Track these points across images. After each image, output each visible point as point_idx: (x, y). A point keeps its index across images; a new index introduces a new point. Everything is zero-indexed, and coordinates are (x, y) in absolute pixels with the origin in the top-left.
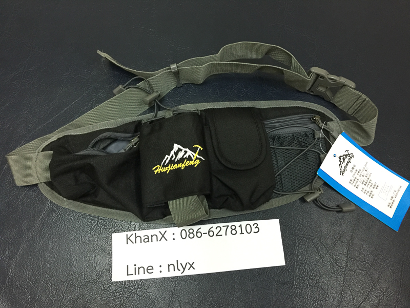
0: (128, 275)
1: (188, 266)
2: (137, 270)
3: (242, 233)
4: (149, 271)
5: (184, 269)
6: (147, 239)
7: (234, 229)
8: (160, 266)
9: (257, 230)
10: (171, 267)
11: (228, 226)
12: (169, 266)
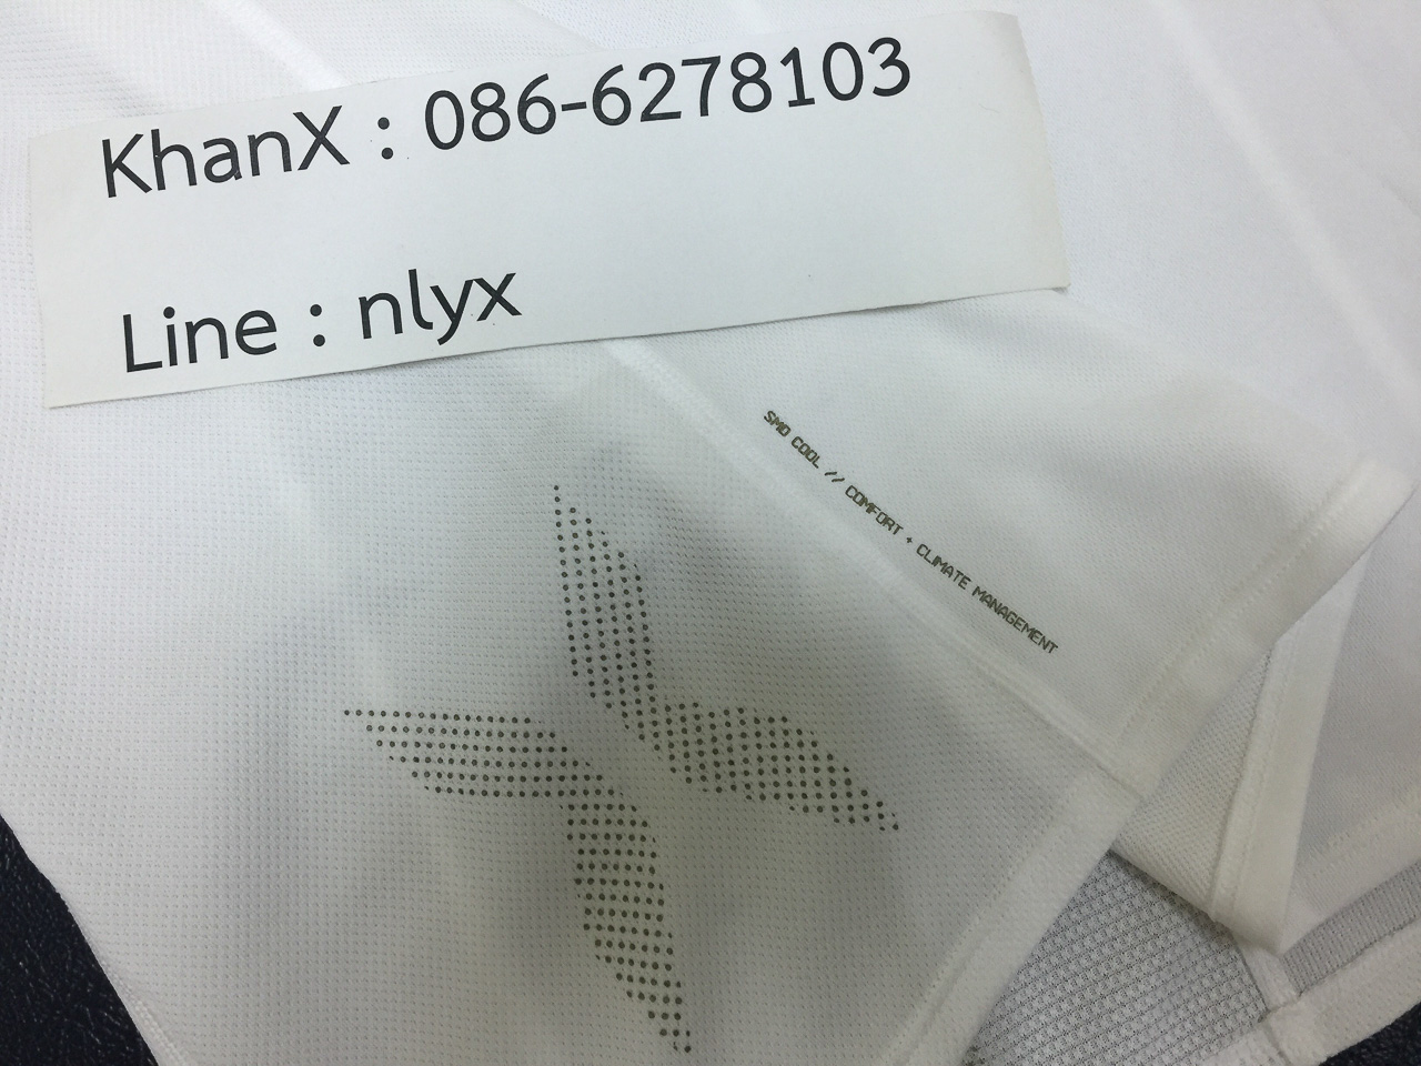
0: (132, 367)
1: (479, 298)
2: (184, 340)
3: (802, 100)
4: (250, 340)
5: (455, 317)
6: (229, 162)
7: (756, 79)
8: (316, 310)
9: (894, 75)
10: (380, 312)
11: (714, 62)
12: (365, 305)
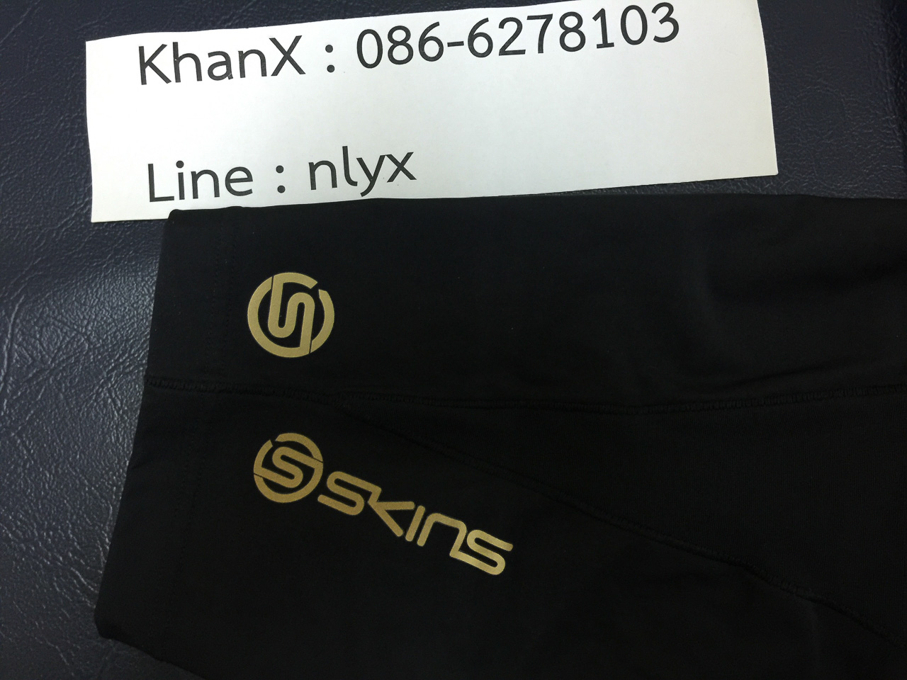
0: (153, 199)
1: (389, 167)
2: (189, 183)
3: (605, 44)
4: (234, 186)
5: (373, 179)
6: (223, 69)
7: (576, 29)
8: (280, 169)
9: (668, 29)
10: (323, 173)
11: (548, 18)
12: (313, 167)
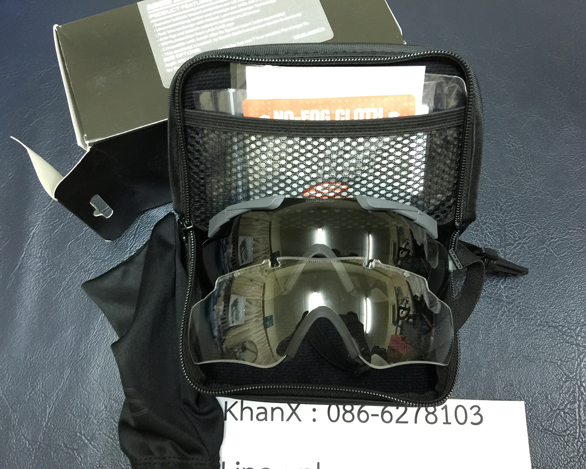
3: (447, 423)
6: (263, 416)
7: (433, 413)
9: (477, 419)
